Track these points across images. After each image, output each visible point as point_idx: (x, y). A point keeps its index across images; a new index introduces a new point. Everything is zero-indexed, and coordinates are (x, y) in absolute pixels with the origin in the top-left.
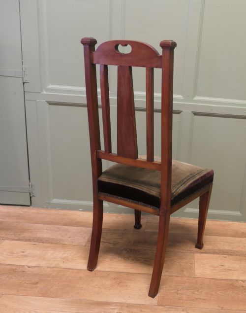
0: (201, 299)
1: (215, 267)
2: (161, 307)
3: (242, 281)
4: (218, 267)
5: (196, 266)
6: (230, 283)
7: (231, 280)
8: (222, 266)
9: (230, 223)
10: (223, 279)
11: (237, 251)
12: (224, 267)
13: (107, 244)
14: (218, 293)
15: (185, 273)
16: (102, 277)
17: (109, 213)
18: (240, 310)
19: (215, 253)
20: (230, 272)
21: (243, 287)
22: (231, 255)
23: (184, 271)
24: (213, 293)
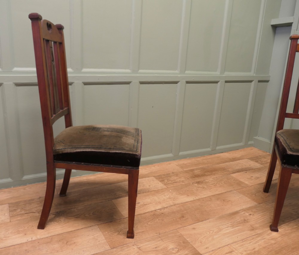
0: (140, 232)
2: (115, 250)
3: (159, 209)
5: (120, 209)
6: (152, 213)
7: (152, 211)
8: (138, 203)
10: (146, 212)
12: (140, 204)
13: (31, 214)
14: (149, 223)
15: (115, 217)
16: (47, 243)
17: (14, 187)
18: (172, 230)
20: (147, 206)
21: (163, 213)
22: (139, 194)
24: (146, 225)
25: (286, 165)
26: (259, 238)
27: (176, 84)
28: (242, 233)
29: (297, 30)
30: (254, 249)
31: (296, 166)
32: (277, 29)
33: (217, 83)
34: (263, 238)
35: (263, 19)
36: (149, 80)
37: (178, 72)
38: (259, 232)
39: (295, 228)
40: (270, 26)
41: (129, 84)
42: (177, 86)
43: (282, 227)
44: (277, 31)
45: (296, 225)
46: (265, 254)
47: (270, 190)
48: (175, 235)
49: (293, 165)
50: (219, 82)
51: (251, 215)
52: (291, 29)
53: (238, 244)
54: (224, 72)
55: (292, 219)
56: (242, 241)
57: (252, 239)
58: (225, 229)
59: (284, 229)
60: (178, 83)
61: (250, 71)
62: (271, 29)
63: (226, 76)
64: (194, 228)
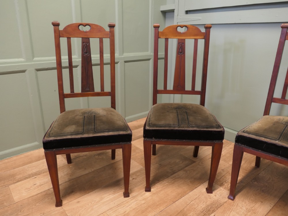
1: (30, 188)
4: (31, 187)
5: (13, 194)
6: (45, 193)
8: (35, 185)
9: (32, 152)
10: (39, 194)
11: (43, 170)
12: (36, 185)
14: (37, 204)
15: (5, 204)
19: (26, 178)
20: (42, 186)
22: (39, 174)
23: (4, 203)
24: (34, 207)
25: (146, 138)
26: (133, 201)
27: (77, 68)
28: (120, 199)
29: (178, 16)
30: (125, 212)
31: (153, 138)
32: (167, 14)
33: (117, 63)
34: (137, 200)
35: (153, 6)
36: (46, 67)
37: (77, 57)
38: (135, 195)
39: (166, 185)
40: (160, 12)
41: (25, 72)
42: (77, 69)
43: (156, 186)
44: (166, 16)
45: (168, 182)
46: (133, 215)
47: (156, 153)
48: (59, 212)
49: (152, 138)
50: (118, 63)
51: (134, 179)
52: (174, 14)
53: (112, 210)
54: (123, 54)
55: (166, 177)
56: (117, 206)
57: (127, 203)
58: (107, 197)
59: (157, 188)
60: (78, 67)
61: (148, 51)
62: (161, 14)
63: (124, 57)
64: (78, 202)
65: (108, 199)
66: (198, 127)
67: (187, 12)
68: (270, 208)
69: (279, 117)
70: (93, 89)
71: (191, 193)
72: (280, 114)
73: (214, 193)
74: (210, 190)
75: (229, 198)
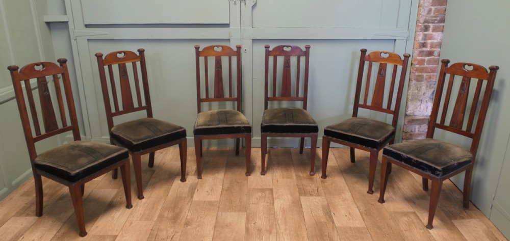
29: (75, 29)
64: (97, 227)
65: (118, 215)
66: (169, 132)
67: (87, 26)
68: (223, 174)
69: (210, 111)
70: (57, 127)
71: (173, 187)
72: (210, 109)
73: (187, 180)
74: (183, 180)
75: (198, 179)
